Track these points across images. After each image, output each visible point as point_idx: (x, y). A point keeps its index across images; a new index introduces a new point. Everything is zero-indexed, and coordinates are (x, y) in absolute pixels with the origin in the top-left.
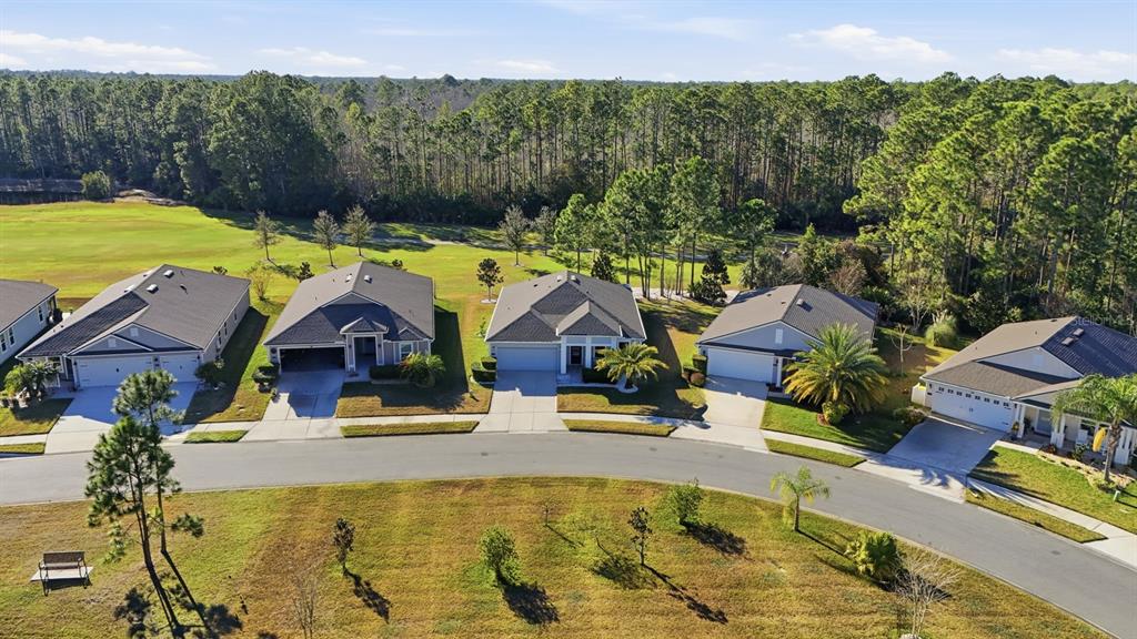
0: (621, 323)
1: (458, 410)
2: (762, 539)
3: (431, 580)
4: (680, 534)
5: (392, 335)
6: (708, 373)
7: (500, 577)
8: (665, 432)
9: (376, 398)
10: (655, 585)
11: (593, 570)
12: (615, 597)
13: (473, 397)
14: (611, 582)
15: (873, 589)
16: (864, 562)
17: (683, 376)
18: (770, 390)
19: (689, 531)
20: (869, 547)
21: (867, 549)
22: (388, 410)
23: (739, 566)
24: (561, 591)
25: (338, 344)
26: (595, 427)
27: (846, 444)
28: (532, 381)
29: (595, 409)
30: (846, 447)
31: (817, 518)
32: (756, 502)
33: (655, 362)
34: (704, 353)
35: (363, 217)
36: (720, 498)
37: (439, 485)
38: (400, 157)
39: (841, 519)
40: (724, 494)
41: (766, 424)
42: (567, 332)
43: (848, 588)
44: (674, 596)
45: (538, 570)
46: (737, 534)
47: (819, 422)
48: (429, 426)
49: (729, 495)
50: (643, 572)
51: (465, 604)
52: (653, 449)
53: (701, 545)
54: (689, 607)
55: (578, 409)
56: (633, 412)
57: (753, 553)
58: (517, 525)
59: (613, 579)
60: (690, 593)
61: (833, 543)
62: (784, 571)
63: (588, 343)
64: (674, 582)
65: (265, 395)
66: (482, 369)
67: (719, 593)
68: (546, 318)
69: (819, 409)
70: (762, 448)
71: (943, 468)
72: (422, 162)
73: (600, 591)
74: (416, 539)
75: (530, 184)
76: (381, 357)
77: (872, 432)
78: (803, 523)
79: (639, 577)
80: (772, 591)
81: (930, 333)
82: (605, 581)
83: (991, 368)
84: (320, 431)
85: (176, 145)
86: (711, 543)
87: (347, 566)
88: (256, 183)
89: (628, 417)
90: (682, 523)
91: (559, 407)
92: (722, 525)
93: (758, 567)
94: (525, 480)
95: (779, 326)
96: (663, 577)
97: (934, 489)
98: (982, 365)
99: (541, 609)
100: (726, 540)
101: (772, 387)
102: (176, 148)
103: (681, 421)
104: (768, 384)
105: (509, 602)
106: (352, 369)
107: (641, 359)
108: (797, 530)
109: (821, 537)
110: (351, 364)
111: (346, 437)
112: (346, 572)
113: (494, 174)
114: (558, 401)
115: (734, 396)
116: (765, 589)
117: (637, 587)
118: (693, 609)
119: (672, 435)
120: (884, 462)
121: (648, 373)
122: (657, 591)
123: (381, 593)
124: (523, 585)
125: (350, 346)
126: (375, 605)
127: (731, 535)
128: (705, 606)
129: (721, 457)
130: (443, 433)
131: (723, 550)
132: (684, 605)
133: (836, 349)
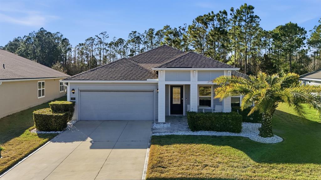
63: (193, 78)
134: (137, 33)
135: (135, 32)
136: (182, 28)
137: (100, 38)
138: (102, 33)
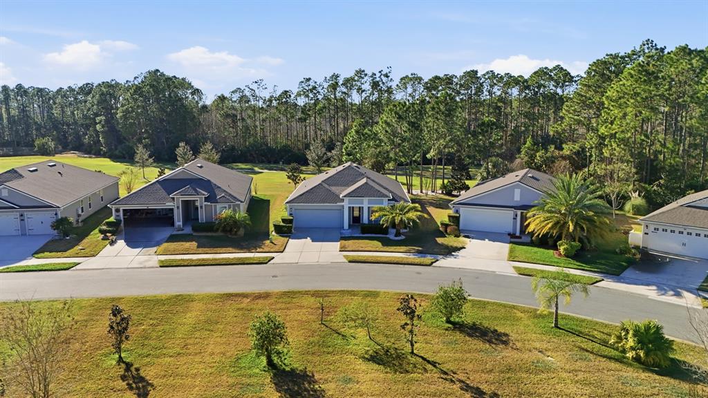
0: (391, 192)
1: (258, 250)
2: (525, 333)
3: (202, 366)
4: (446, 330)
5: (211, 199)
6: (461, 226)
7: (270, 363)
8: (430, 262)
9: (194, 243)
10: (426, 370)
11: (364, 358)
12: (384, 380)
13: (272, 243)
14: (382, 367)
15: (647, 375)
16: (632, 348)
17: (441, 229)
18: (511, 238)
19: (455, 328)
20: (637, 333)
21: (635, 335)
22: (200, 250)
23: (506, 355)
24: (330, 376)
25: (169, 205)
26: (370, 260)
27: (583, 270)
28: (320, 233)
29: (370, 249)
30: (584, 272)
31: (572, 319)
32: (514, 307)
33: (419, 213)
34: (457, 212)
35: (212, 149)
36: (482, 305)
37: (230, 296)
38: (243, 119)
39: (594, 319)
40: (485, 302)
41: (512, 257)
42: (348, 195)
43: (621, 373)
44: (446, 379)
45: (310, 358)
46: (501, 330)
47: (556, 256)
48: (233, 259)
49: (488, 303)
50: (413, 360)
51: (231, 386)
52: (419, 273)
53: (468, 338)
54: (462, 389)
55: (357, 249)
56: (401, 251)
57: (519, 345)
58: (295, 323)
59: (384, 365)
60: (462, 376)
61: (593, 336)
62: (552, 359)
63: (365, 203)
64: (445, 367)
65: (105, 241)
66: (282, 224)
67: (491, 377)
68: (333, 189)
69: (555, 247)
70: (512, 273)
71: (674, 285)
72: (257, 123)
73: (371, 377)
74: (198, 334)
75: (330, 137)
76: (202, 216)
77: (603, 262)
78: (561, 322)
79: (409, 364)
80: (544, 376)
81: (628, 206)
82: (376, 366)
83: (698, 210)
84: (141, 263)
85: (98, 119)
86: (477, 336)
87: (123, 355)
88: (147, 140)
89: (398, 254)
90: (448, 321)
91: (341, 248)
92: (486, 324)
93: (526, 356)
94: (307, 293)
95: (517, 186)
96: (434, 364)
97: (670, 298)
98: (689, 209)
99: (308, 391)
100: (491, 334)
101: (512, 235)
102: (97, 121)
103: (441, 257)
104: (509, 234)
105: (276, 384)
106: (179, 226)
107: (407, 212)
108: (556, 326)
109: (581, 332)
110: (179, 222)
111: (161, 267)
112: (121, 360)
113: (306, 132)
114: (341, 244)
115: (483, 241)
116: (536, 374)
117: (407, 372)
118: (467, 391)
119: (434, 264)
120: (619, 281)
121: (414, 221)
122: (428, 375)
123: (148, 378)
124: (293, 370)
125: (178, 207)
126: (138, 388)
127: (496, 331)
128: (478, 389)
129: (477, 278)
130: (244, 264)
131: (490, 342)
132: (457, 386)
133: (569, 192)
134: (311, 81)
135: (309, 80)
136: (383, 73)
137: (252, 90)
138: (256, 82)
